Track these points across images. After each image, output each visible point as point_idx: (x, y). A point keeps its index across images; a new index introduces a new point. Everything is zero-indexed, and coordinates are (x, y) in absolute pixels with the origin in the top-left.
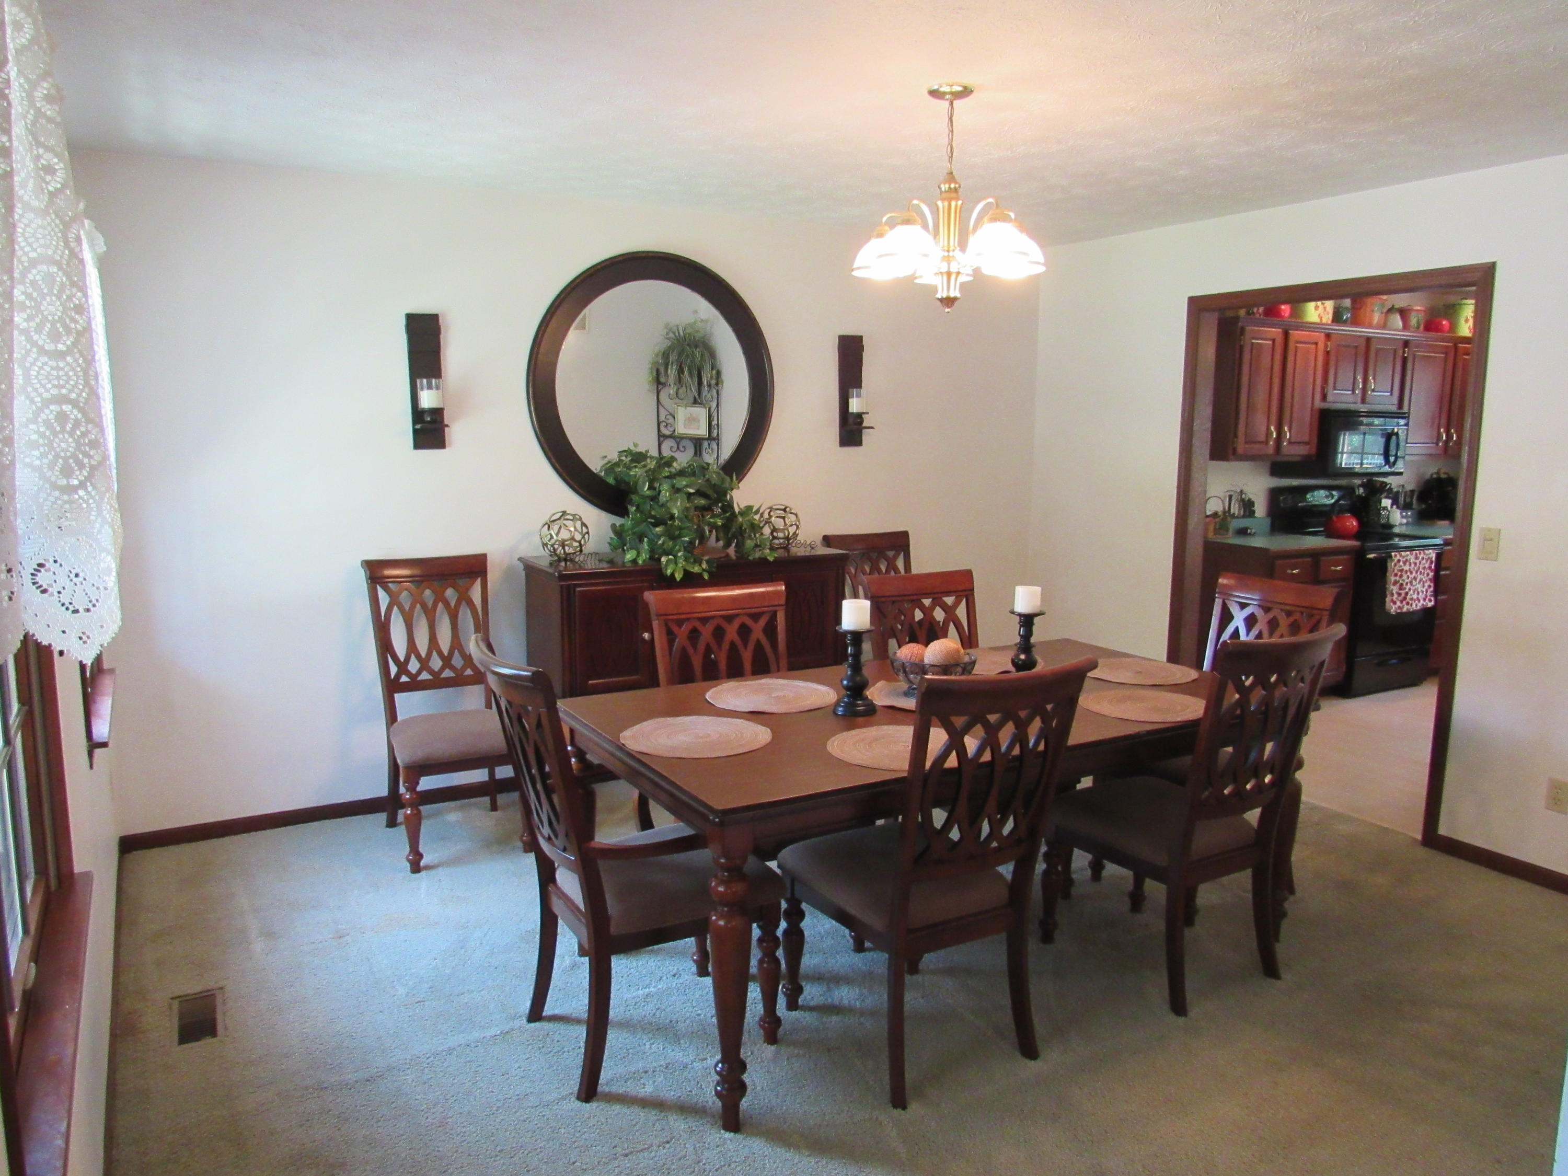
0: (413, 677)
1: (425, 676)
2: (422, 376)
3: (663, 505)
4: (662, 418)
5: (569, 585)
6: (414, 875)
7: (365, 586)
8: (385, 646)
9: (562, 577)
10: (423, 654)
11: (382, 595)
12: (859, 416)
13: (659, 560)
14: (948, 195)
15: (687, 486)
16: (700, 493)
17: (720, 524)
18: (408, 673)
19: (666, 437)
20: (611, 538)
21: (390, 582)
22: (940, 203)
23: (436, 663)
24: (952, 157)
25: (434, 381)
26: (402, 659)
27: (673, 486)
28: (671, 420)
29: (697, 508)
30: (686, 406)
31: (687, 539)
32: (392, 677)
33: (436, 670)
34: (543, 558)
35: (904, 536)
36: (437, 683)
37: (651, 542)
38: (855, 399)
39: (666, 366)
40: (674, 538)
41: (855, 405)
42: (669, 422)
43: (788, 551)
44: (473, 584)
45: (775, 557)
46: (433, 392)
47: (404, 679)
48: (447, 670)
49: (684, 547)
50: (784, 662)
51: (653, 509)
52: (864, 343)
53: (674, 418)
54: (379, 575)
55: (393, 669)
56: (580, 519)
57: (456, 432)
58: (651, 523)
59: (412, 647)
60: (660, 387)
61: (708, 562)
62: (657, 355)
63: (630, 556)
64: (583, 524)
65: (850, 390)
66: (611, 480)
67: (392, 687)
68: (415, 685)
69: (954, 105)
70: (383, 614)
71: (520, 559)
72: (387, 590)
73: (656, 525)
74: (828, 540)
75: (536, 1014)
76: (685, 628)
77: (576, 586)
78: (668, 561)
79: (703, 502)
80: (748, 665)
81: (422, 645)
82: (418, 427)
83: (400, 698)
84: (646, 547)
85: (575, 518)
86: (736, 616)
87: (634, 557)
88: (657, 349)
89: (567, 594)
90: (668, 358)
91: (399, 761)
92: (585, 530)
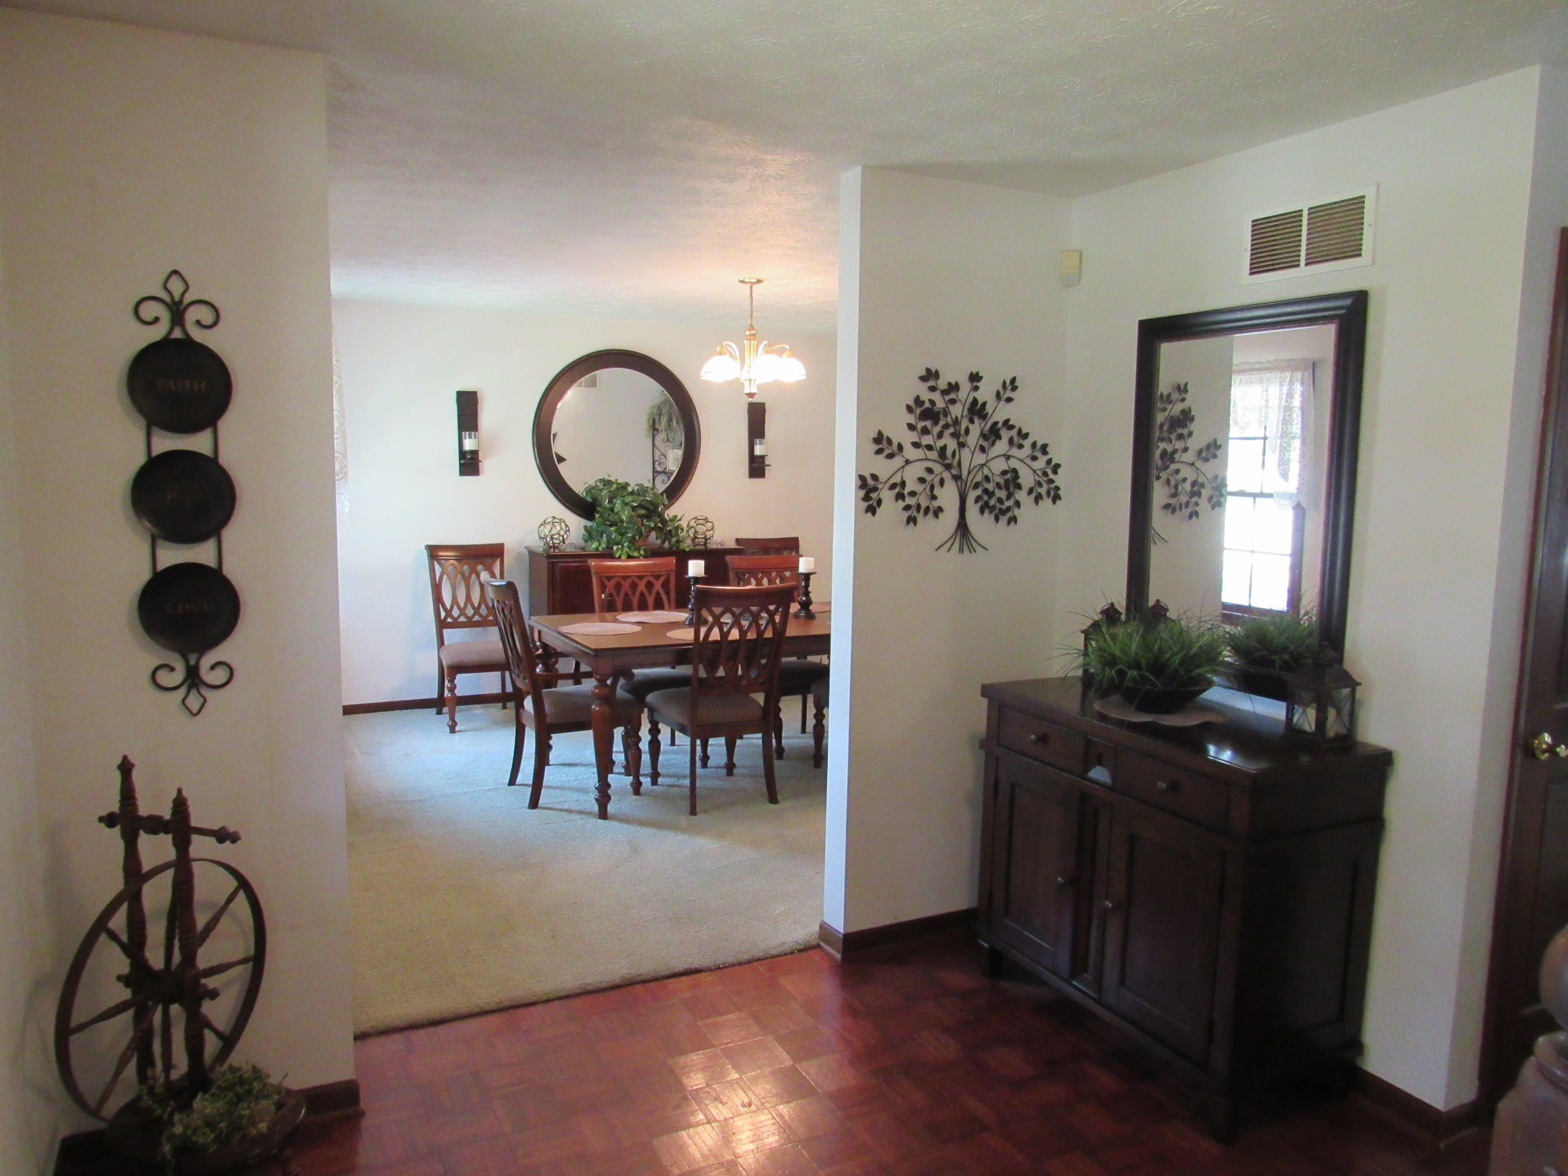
0: (455, 619)
1: (462, 619)
2: (465, 431)
3: (616, 514)
4: (657, 458)
5: (553, 562)
6: (451, 735)
7: (427, 560)
8: (438, 599)
9: (549, 556)
10: (462, 605)
11: (437, 567)
12: (762, 457)
13: (612, 548)
14: (749, 337)
15: (633, 501)
16: (641, 506)
17: (653, 526)
18: (452, 617)
19: (660, 473)
20: (584, 535)
21: (443, 559)
22: (745, 341)
23: (470, 611)
24: (752, 316)
25: (473, 433)
26: (449, 608)
27: (623, 502)
28: (663, 460)
29: (639, 516)
30: (673, 448)
31: (630, 535)
32: (442, 618)
33: (470, 616)
34: (539, 546)
35: (796, 540)
36: (470, 624)
37: (608, 537)
38: (758, 446)
39: (660, 415)
40: (622, 534)
41: (758, 450)
42: (661, 461)
43: (706, 547)
44: (494, 562)
45: (691, 549)
46: (472, 440)
47: (449, 620)
48: (477, 617)
49: (629, 540)
50: (673, 605)
51: (610, 516)
52: (766, 407)
53: (666, 458)
54: (435, 554)
55: (443, 614)
56: (564, 522)
57: (486, 465)
58: (608, 524)
59: (455, 601)
60: (655, 432)
61: (644, 550)
62: (653, 408)
63: (595, 545)
64: (566, 526)
65: (755, 440)
66: (589, 499)
67: (442, 625)
68: (456, 625)
69: (753, 288)
70: (437, 580)
71: (526, 547)
72: (439, 563)
73: (611, 526)
74: (738, 541)
75: (512, 782)
76: (613, 582)
77: (557, 562)
78: (618, 549)
79: (643, 512)
80: (651, 605)
81: (462, 601)
82: (462, 462)
83: (446, 632)
84: (605, 540)
85: (562, 521)
86: (644, 576)
87: (597, 546)
88: (653, 404)
89: (552, 568)
90: (661, 410)
91: (444, 664)
92: (567, 529)
